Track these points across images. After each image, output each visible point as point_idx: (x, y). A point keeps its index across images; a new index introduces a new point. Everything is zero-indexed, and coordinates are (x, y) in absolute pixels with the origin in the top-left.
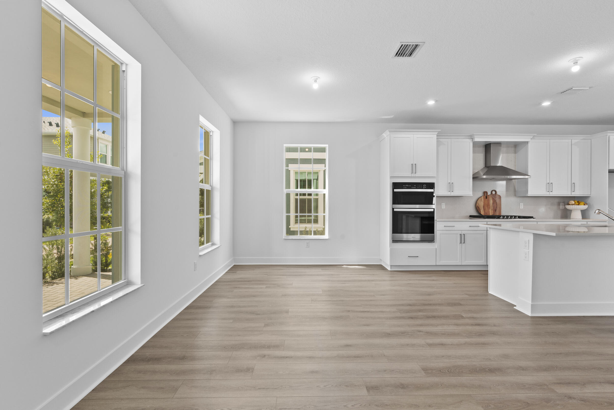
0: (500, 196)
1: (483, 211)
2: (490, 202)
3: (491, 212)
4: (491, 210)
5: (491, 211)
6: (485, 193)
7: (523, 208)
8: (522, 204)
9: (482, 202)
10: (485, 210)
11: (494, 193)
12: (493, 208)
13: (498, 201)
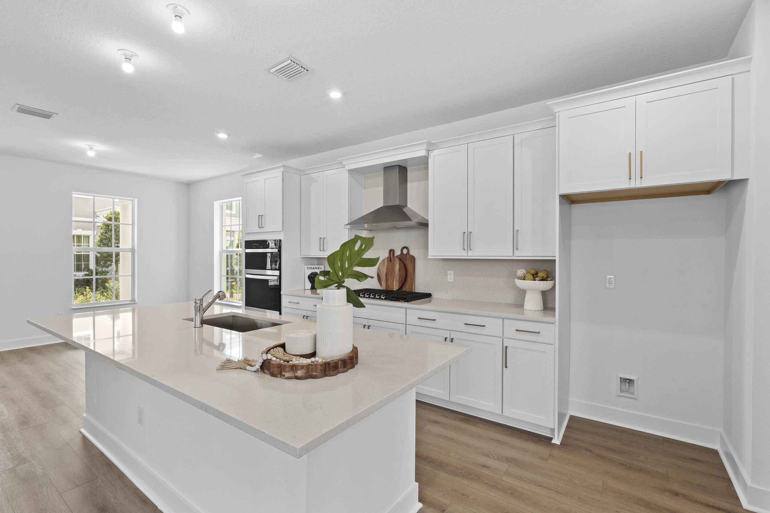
0: (414, 257)
1: (385, 283)
2: (395, 268)
3: (395, 285)
4: (395, 281)
5: (395, 283)
6: (392, 251)
7: (454, 280)
8: (452, 272)
9: (384, 267)
10: (388, 279)
11: (405, 251)
12: (399, 278)
13: (409, 266)
